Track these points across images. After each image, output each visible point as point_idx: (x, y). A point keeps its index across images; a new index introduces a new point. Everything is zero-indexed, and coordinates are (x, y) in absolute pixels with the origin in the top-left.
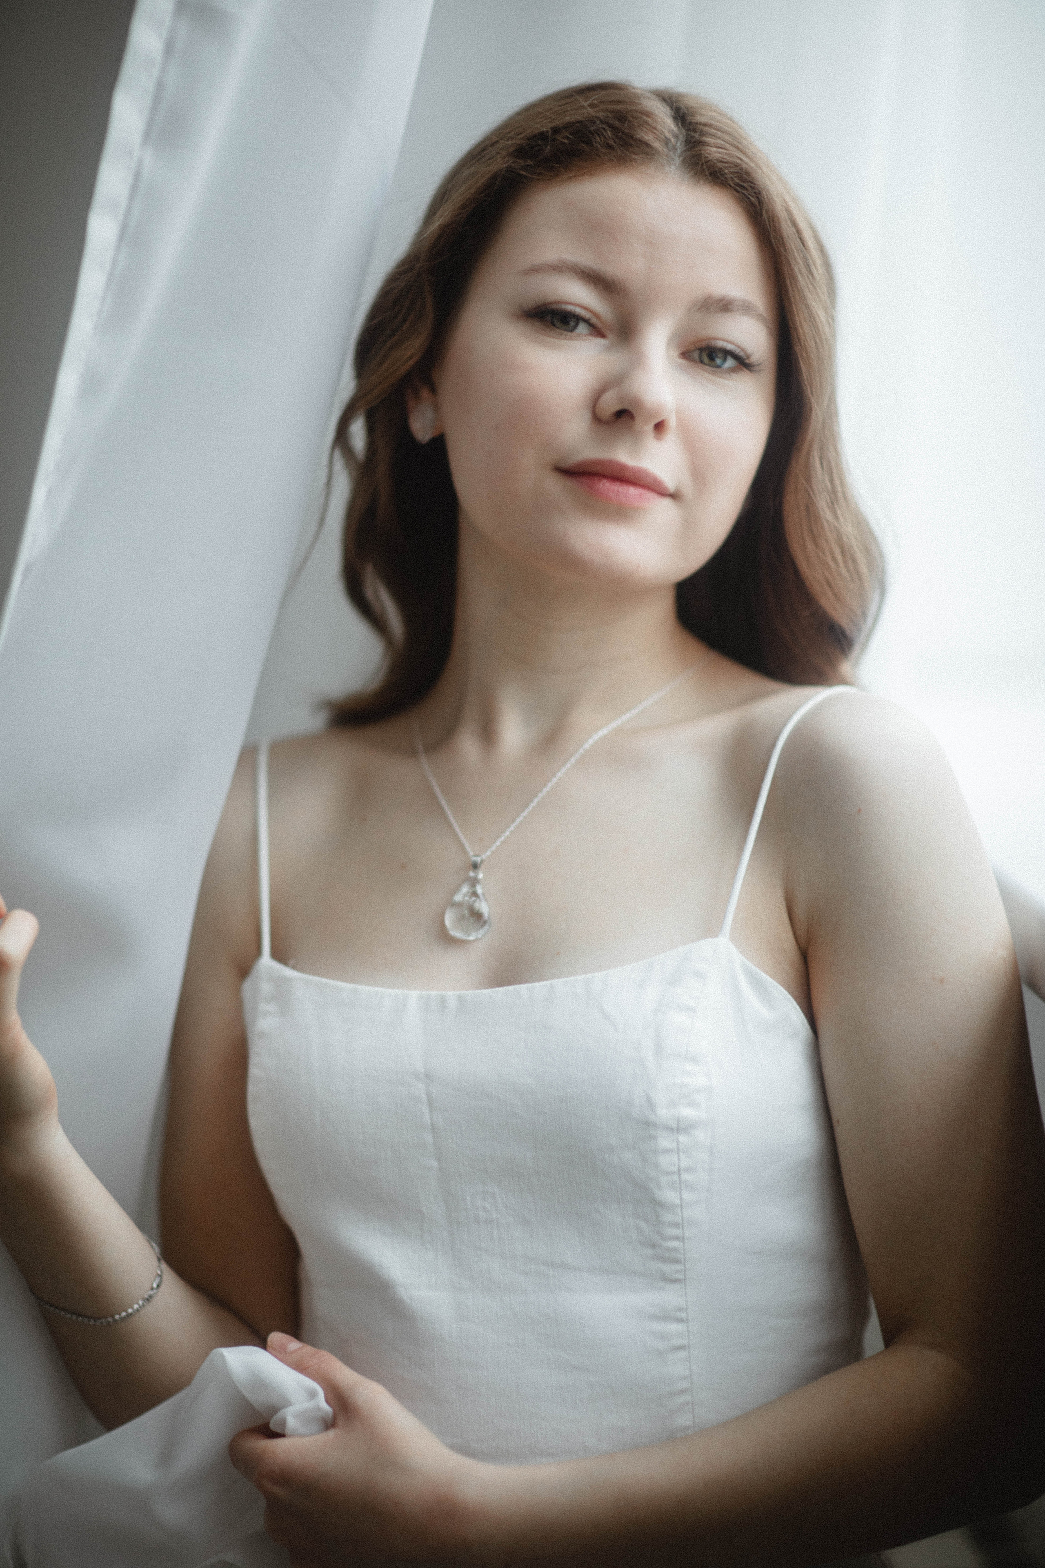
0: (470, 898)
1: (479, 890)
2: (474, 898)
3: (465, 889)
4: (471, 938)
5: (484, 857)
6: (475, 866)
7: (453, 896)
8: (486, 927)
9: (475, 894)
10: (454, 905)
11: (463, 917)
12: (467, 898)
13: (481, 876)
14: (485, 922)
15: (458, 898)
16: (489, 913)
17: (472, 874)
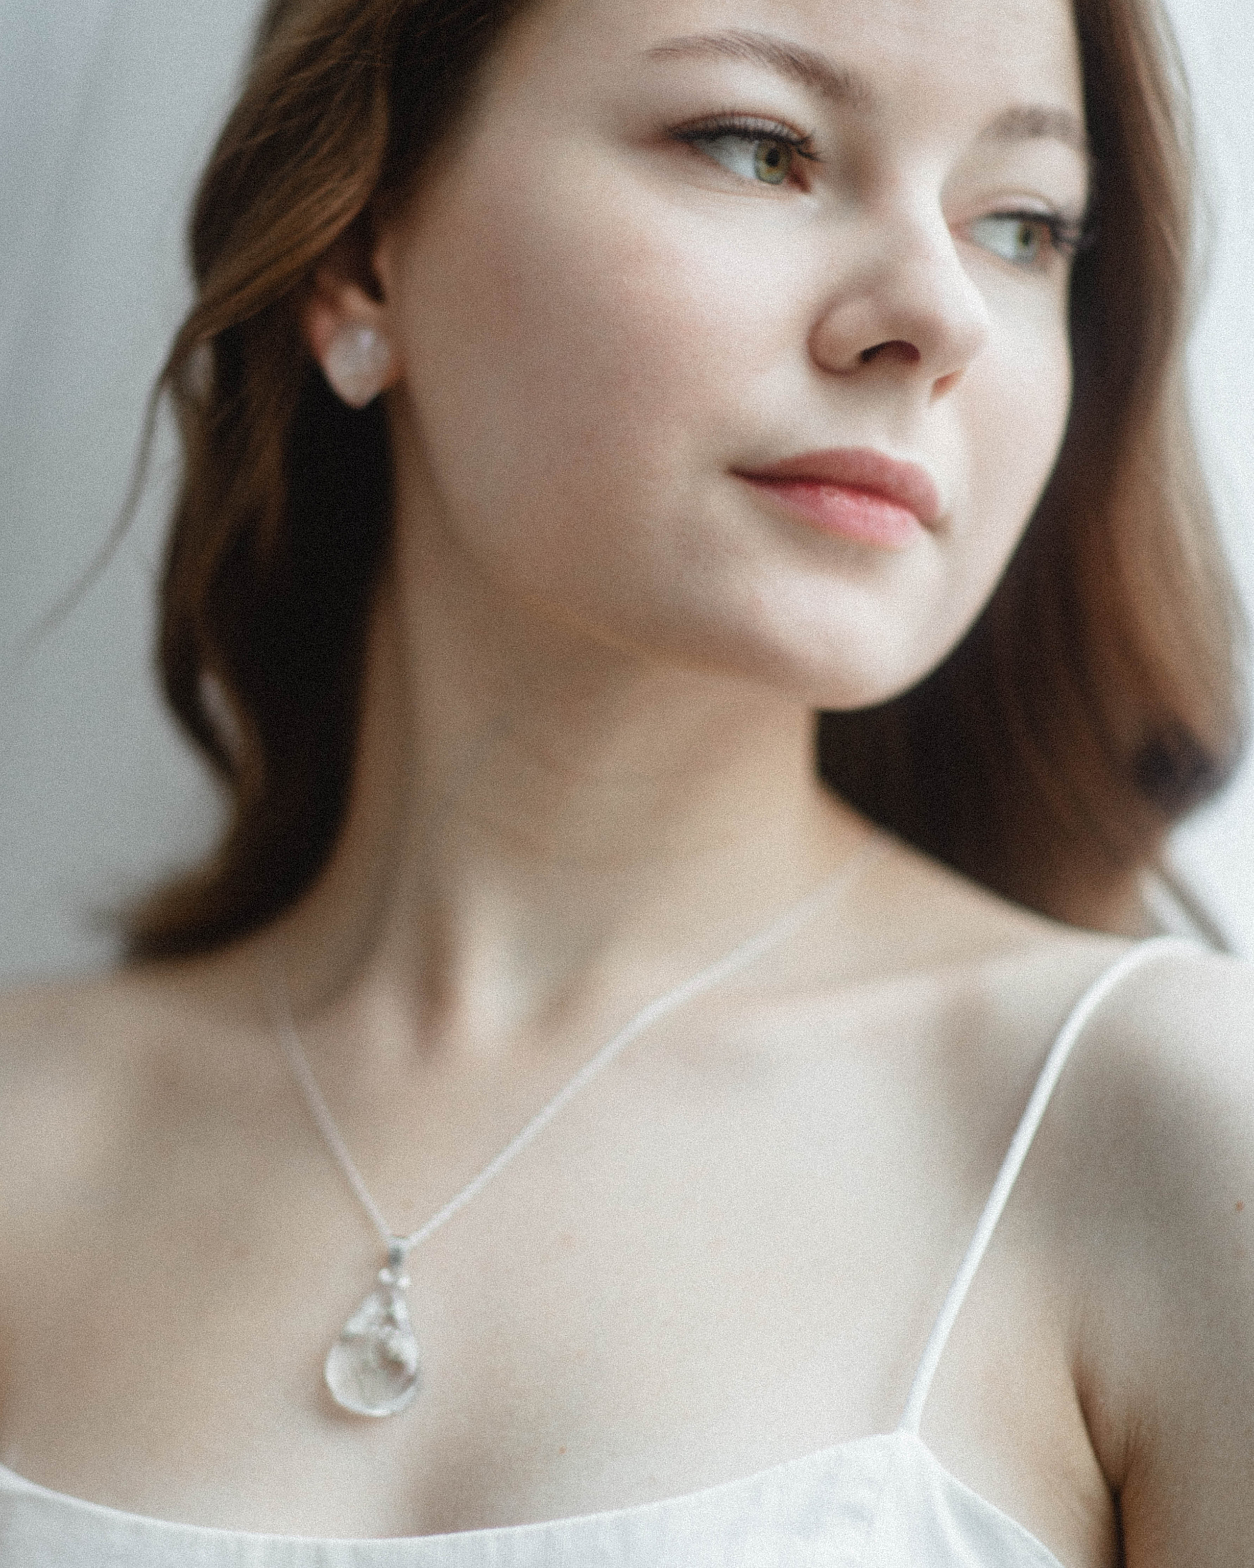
0: (382, 1325)
1: (400, 1311)
2: (388, 1329)
3: (372, 1308)
4: (378, 1412)
5: (414, 1239)
6: (393, 1260)
7: (345, 1319)
8: (411, 1391)
9: (390, 1320)
10: (346, 1340)
11: (365, 1368)
12: (375, 1328)
13: (404, 1282)
14: (411, 1380)
15: (356, 1326)
16: (419, 1362)
17: (385, 1276)
